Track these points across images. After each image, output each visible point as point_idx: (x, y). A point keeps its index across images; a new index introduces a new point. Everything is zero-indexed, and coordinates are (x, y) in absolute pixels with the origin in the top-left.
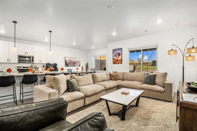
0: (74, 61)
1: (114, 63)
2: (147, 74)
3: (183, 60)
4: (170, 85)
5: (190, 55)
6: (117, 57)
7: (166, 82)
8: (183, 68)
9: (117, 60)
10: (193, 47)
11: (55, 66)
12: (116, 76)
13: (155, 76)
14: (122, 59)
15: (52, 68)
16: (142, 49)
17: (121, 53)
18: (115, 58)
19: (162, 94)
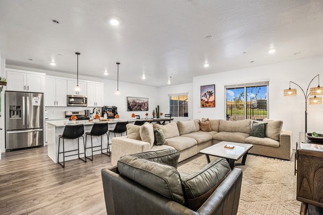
0: (140, 102)
1: (203, 106)
2: (254, 122)
3: (306, 102)
4: (288, 138)
5: (315, 97)
6: (208, 98)
7: (281, 134)
8: (306, 114)
9: (207, 102)
10: (319, 86)
11: (114, 110)
12: (208, 125)
13: (265, 125)
14: (215, 101)
15: (111, 114)
16: (245, 86)
17: (213, 92)
18: (204, 98)
19: (276, 150)
